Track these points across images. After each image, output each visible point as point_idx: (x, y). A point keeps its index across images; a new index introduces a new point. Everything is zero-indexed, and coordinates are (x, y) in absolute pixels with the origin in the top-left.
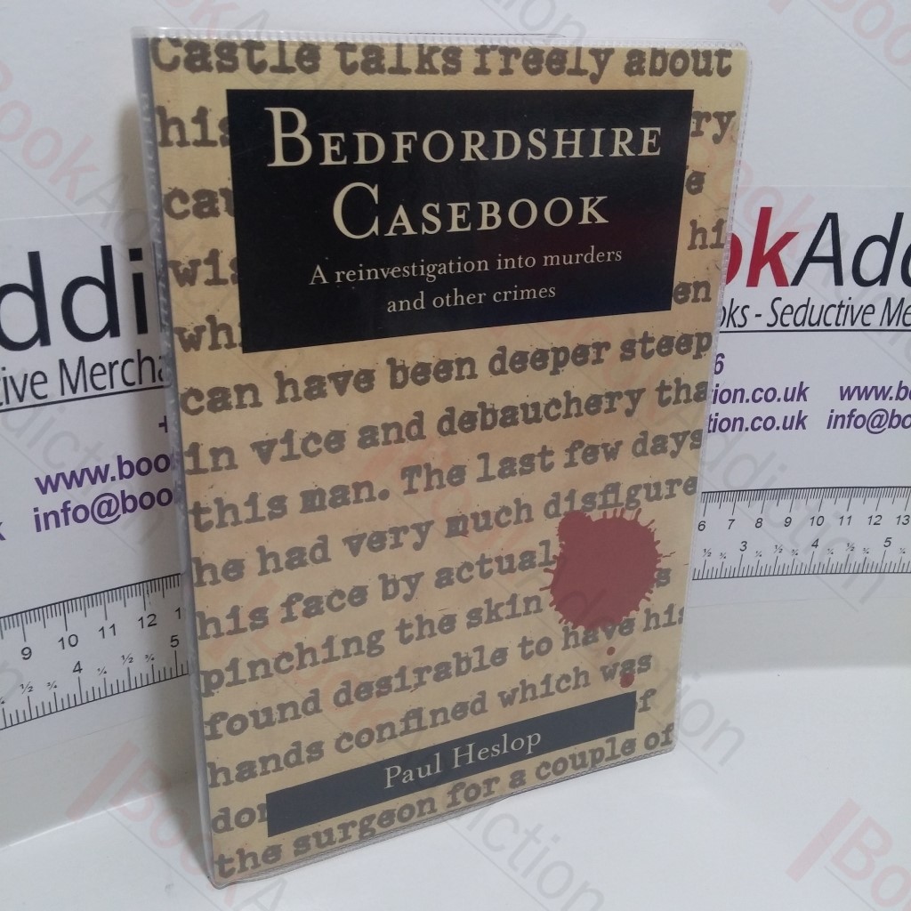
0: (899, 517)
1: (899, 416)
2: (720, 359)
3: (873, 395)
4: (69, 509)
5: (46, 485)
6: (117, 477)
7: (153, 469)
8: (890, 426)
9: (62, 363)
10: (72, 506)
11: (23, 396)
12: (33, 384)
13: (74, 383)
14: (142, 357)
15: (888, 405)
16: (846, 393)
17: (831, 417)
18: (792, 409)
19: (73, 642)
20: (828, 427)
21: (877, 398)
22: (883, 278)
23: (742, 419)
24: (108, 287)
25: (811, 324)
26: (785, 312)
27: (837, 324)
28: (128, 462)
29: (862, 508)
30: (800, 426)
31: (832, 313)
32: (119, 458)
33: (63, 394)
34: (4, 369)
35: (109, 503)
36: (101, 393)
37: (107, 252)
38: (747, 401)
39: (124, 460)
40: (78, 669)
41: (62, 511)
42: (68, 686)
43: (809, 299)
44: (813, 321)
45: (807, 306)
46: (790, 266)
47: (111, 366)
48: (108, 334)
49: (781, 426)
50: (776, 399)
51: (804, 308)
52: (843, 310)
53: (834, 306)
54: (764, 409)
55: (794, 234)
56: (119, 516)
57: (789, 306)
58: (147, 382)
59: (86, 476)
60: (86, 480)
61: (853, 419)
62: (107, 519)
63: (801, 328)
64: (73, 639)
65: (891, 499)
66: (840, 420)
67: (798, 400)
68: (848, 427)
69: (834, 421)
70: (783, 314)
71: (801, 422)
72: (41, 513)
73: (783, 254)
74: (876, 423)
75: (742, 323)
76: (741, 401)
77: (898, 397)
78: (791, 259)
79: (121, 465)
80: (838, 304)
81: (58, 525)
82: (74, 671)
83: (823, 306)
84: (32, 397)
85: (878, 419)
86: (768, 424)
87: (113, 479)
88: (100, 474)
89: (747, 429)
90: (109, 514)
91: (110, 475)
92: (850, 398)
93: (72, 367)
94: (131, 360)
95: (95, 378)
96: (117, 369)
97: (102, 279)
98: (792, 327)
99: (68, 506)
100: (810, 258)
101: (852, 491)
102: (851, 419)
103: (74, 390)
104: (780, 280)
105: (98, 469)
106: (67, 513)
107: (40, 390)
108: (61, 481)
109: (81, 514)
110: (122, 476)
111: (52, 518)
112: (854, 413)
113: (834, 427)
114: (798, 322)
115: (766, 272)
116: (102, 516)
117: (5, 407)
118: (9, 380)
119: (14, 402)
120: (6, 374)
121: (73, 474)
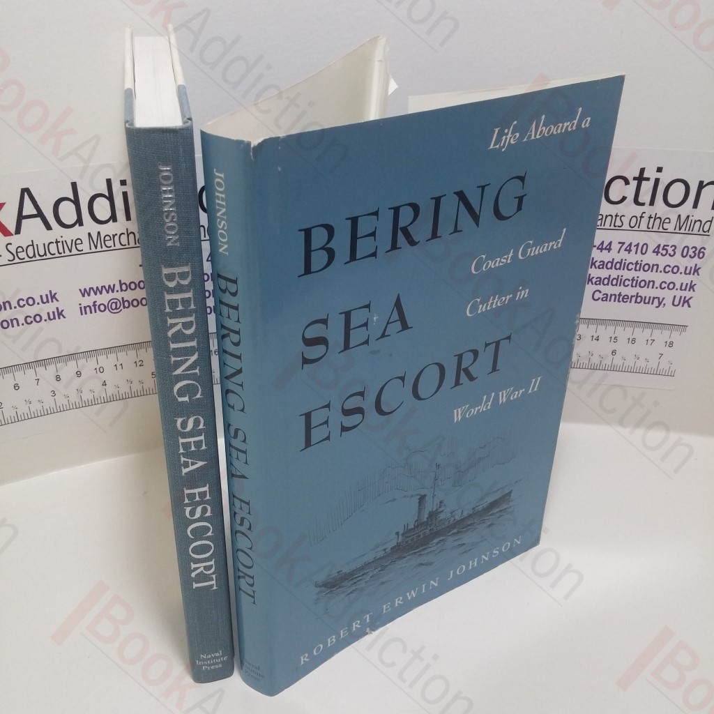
4: (96, 305)
5: (85, 293)
6: (119, 291)
7: (138, 288)
9: (89, 234)
10: (98, 304)
11: (71, 250)
12: (76, 244)
13: (96, 244)
14: (129, 232)
19: (101, 370)
24: (111, 198)
28: (125, 283)
32: (120, 281)
33: (91, 249)
34: (62, 237)
35: (116, 303)
36: (109, 249)
37: (109, 182)
39: (122, 282)
40: (104, 384)
41: (93, 306)
42: (100, 393)
47: (114, 236)
48: (111, 221)
56: (121, 310)
58: (132, 244)
60: (104, 291)
62: (115, 311)
64: (101, 369)
72: (82, 306)
79: (121, 285)
81: (91, 313)
84: (76, 251)
87: (117, 291)
88: (111, 289)
90: (116, 308)
91: (116, 289)
93: (95, 237)
94: (124, 234)
95: (106, 242)
96: (117, 238)
97: (107, 194)
99: (96, 303)
103: (96, 247)
105: (109, 286)
106: (95, 307)
107: (79, 247)
108: (92, 291)
109: (102, 308)
110: (122, 290)
111: (88, 309)
116: (113, 310)
117: (63, 255)
118: (64, 243)
119: (67, 253)
120: (63, 239)
121: (97, 288)
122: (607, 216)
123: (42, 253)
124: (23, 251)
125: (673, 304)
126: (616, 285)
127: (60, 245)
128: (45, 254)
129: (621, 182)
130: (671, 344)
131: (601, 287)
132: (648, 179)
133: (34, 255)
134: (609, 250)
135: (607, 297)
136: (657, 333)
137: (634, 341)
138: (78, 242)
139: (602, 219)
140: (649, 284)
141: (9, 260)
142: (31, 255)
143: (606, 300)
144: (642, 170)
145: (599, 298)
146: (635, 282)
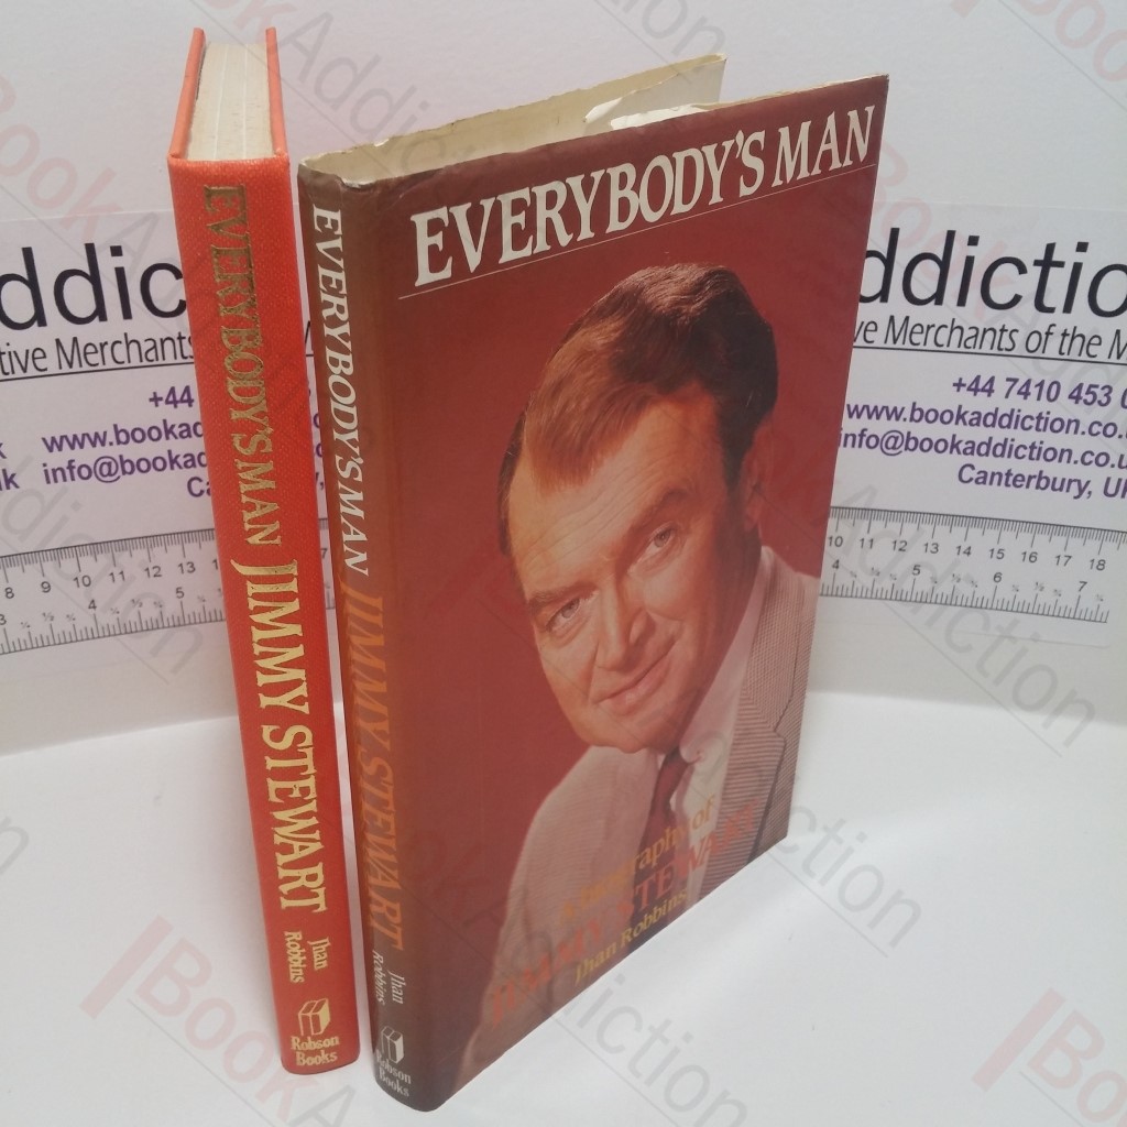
0: (927, 545)
1: (915, 439)
3: (884, 415)
4: (74, 467)
5: (53, 445)
6: (115, 443)
7: (147, 438)
8: (907, 448)
9: (58, 342)
10: (76, 464)
11: (26, 368)
12: (34, 358)
13: (69, 358)
14: (129, 340)
15: (903, 426)
16: (854, 412)
21: (889, 418)
22: (883, 295)
24: (94, 278)
28: (123, 430)
32: (115, 426)
33: (60, 368)
34: (8, 344)
35: (109, 464)
36: (94, 369)
37: (90, 249)
39: (119, 429)
41: (68, 468)
42: (85, 620)
47: (102, 346)
48: (97, 319)
56: (119, 477)
58: (135, 361)
59: (65, 441)
60: (87, 443)
61: (865, 439)
62: (108, 478)
65: (915, 525)
66: (851, 439)
68: (860, 446)
69: (843, 439)
72: (49, 468)
74: (890, 445)
77: (912, 419)
79: (117, 433)
81: (65, 480)
84: (34, 369)
85: (892, 440)
87: (111, 444)
88: (98, 440)
90: (110, 474)
91: (109, 439)
92: (859, 416)
93: (68, 346)
94: (120, 342)
95: (88, 356)
96: (107, 349)
97: (87, 271)
99: (73, 464)
101: (872, 513)
102: (862, 439)
103: (70, 365)
105: (97, 435)
106: (72, 471)
107: (40, 363)
109: (85, 472)
110: (119, 442)
111: (59, 473)
112: (865, 433)
113: (846, 446)
116: (104, 476)
117: (11, 376)
118: (13, 355)
119: (19, 373)
120: (11, 349)
121: (75, 437)
122: (985, 331)
125: (1106, 493)
126: (1002, 455)
127: (5, 358)
129: (1011, 268)
130: (1101, 565)
131: (974, 459)
132: (1060, 264)
134: (990, 392)
135: (985, 478)
136: (1075, 543)
137: (1033, 557)
138: (38, 354)
139: (976, 336)
140: (1063, 455)
143: (984, 483)
144: (1050, 248)
145: (971, 479)
146: (1035, 451)
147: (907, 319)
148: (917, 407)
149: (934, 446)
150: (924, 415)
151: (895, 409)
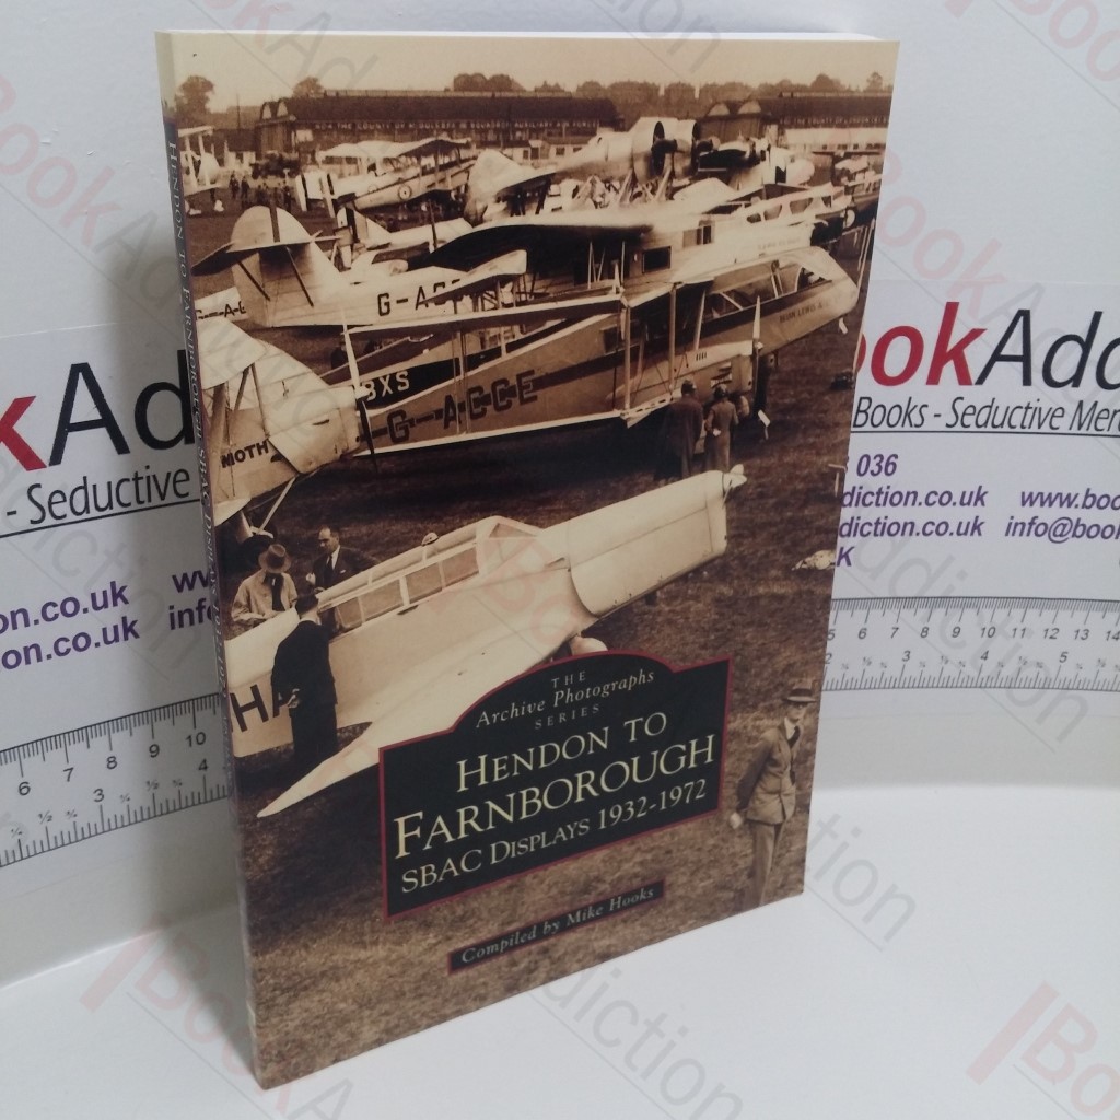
0: (1078, 631)
1: (1084, 525)
2: (893, 460)
3: (1057, 502)
5: (184, 583)
8: (1074, 535)
10: (206, 603)
11: (165, 494)
12: (175, 482)
15: (1073, 513)
16: (1028, 500)
17: (1010, 524)
18: (967, 514)
19: (201, 740)
20: (1007, 534)
21: (1061, 504)
22: (1076, 380)
23: (913, 524)
25: (994, 426)
26: (968, 412)
27: (1023, 427)
29: (1036, 620)
30: (976, 532)
31: (1018, 414)
34: (148, 467)
38: (920, 504)
40: (204, 767)
41: (197, 609)
42: (192, 784)
43: (994, 399)
44: (996, 423)
45: (991, 407)
46: (975, 364)
49: (955, 531)
50: (951, 503)
51: (988, 409)
52: (1030, 412)
53: (1020, 407)
54: (937, 514)
55: (982, 331)
57: (971, 406)
61: (1034, 527)
63: (982, 429)
64: (201, 737)
65: (1069, 612)
66: (1020, 527)
67: (975, 504)
68: (1028, 535)
69: (1013, 528)
70: (964, 414)
71: (977, 528)
72: (176, 612)
73: (968, 352)
74: (1058, 532)
75: (919, 422)
76: (913, 504)
77: (1084, 506)
78: (977, 356)
80: (1025, 405)
81: (192, 623)
82: (200, 769)
83: (1008, 408)
84: (174, 496)
85: (1061, 528)
86: (941, 529)
89: (918, 534)
92: (1032, 504)
98: (973, 428)
99: (204, 604)
100: (997, 356)
101: (1029, 602)
102: (1032, 527)
104: (964, 378)
106: (201, 611)
107: (182, 488)
108: (198, 579)
111: (186, 616)
112: (1036, 521)
113: (1013, 534)
114: (981, 422)
115: (949, 369)
117: (146, 505)
118: (152, 479)
119: (156, 500)
120: (150, 472)
123: (103, 502)
124: (65, 500)
127: (142, 484)
128: (110, 505)
133: (87, 509)
141: (32, 522)
142: (80, 507)
147: (1096, 404)
148: (1091, 493)
149: (1101, 532)
150: (1096, 502)
151: (1069, 496)
